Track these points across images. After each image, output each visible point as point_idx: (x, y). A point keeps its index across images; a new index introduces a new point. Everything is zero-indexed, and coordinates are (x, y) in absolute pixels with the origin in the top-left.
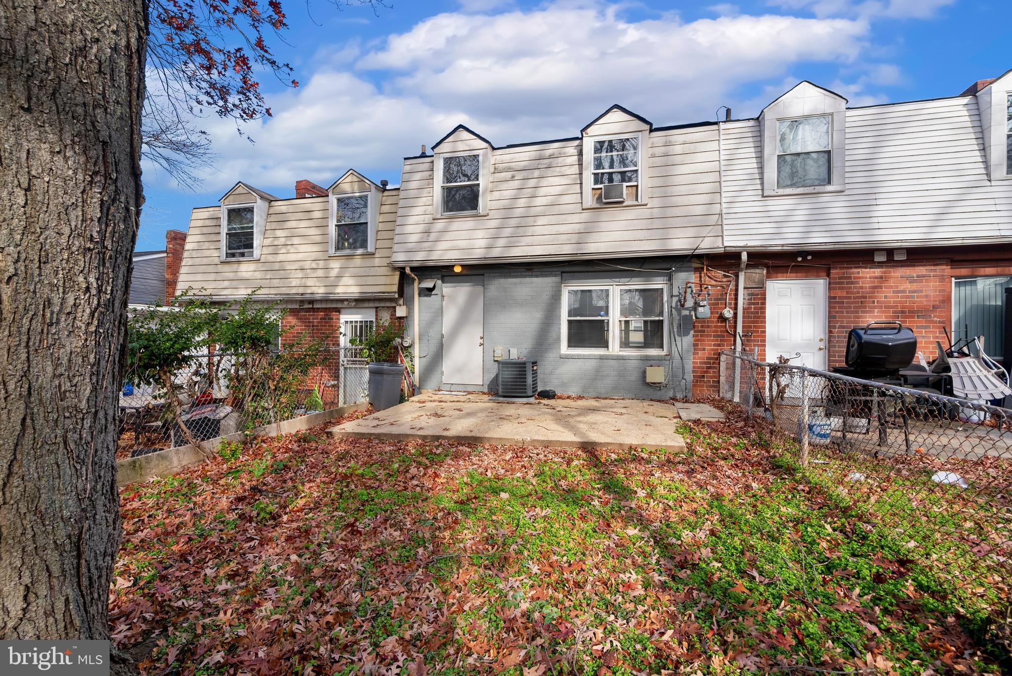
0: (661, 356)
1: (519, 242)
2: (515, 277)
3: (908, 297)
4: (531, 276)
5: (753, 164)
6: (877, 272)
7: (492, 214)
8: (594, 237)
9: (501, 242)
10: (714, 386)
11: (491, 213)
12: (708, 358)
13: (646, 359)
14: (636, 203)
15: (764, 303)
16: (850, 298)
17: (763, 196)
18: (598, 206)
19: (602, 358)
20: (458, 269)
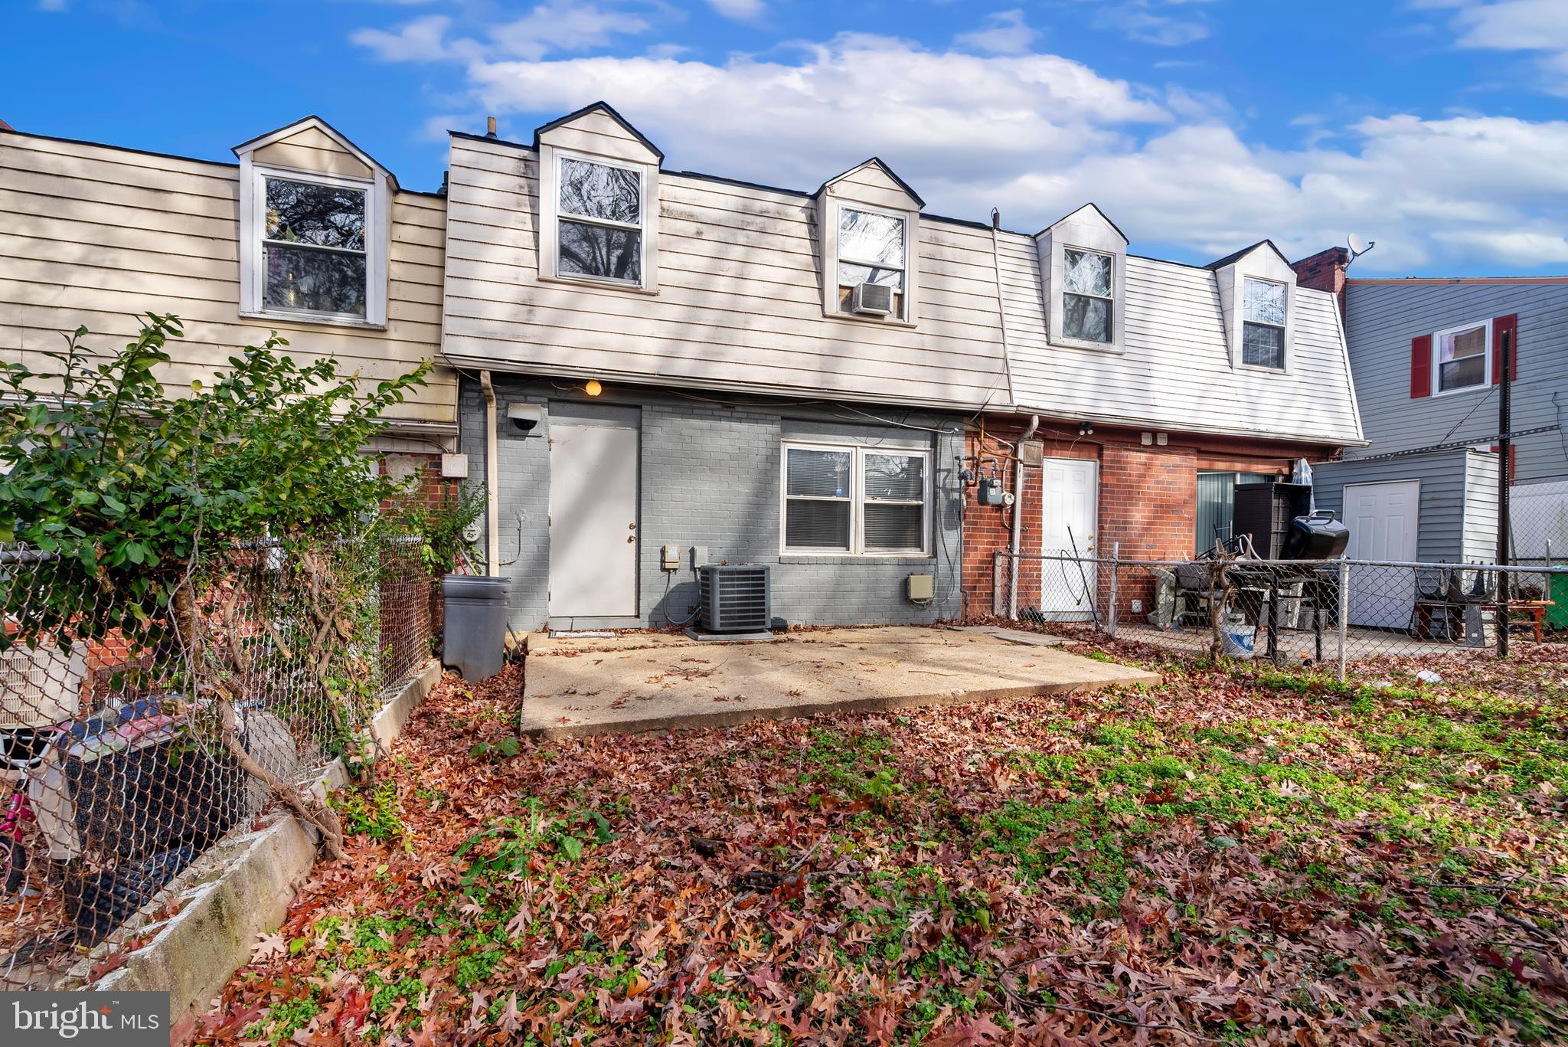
0: (921, 559)
1: (722, 354)
2: (702, 417)
3: (1165, 489)
4: (730, 419)
5: (1033, 297)
6: (1142, 457)
7: (666, 294)
8: (845, 365)
9: (691, 350)
10: (987, 601)
11: (664, 291)
12: (982, 562)
13: (907, 563)
14: (900, 321)
15: (1040, 488)
16: (1119, 486)
17: (1048, 343)
18: (846, 315)
19: (845, 563)
20: (593, 390)
